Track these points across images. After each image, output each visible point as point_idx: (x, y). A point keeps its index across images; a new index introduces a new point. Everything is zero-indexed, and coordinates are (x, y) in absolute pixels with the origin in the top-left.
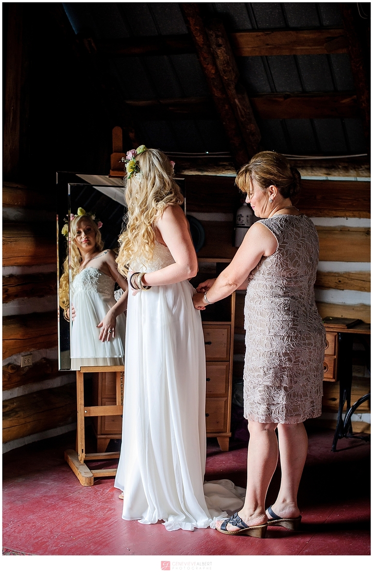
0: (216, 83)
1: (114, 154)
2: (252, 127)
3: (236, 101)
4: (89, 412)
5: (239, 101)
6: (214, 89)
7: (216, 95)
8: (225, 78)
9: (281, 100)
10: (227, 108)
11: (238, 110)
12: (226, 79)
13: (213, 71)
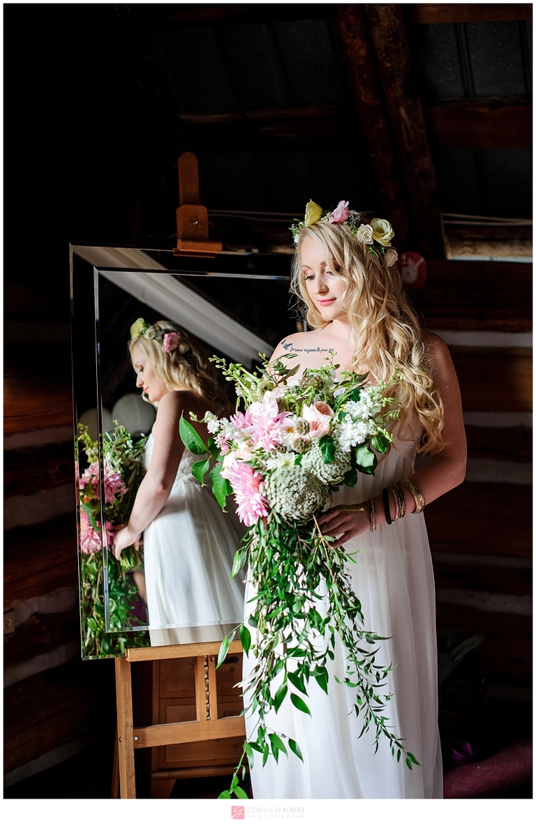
0: (365, 76)
1: (183, 207)
2: (426, 162)
3: (403, 111)
4: (143, 738)
5: (407, 113)
6: (361, 88)
7: (363, 99)
8: (388, 65)
9: (486, 110)
10: (381, 126)
11: (404, 130)
12: (387, 68)
13: (363, 52)
